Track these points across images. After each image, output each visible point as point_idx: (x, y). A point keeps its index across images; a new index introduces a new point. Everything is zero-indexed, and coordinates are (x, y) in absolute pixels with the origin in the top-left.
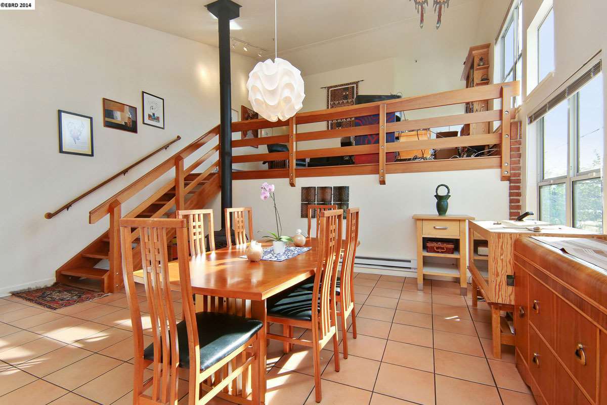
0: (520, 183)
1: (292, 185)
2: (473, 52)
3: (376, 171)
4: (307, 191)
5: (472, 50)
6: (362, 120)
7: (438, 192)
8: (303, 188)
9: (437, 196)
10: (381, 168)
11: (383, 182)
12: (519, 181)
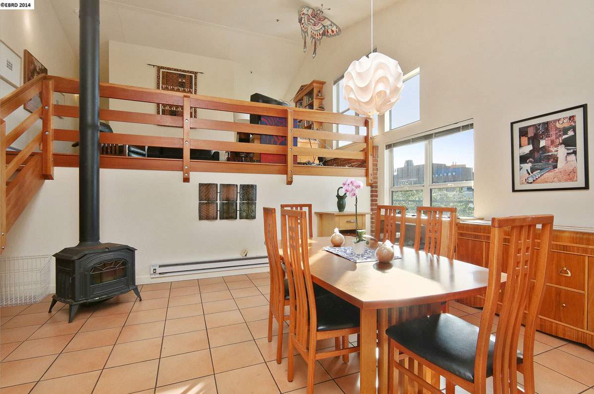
0: (377, 188)
1: (186, 180)
2: (314, 84)
3: (285, 172)
4: (206, 190)
5: (314, 82)
6: (268, 120)
7: (339, 193)
8: (201, 185)
9: (338, 196)
10: (289, 169)
11: (290, 183)
12: (376, 187)
